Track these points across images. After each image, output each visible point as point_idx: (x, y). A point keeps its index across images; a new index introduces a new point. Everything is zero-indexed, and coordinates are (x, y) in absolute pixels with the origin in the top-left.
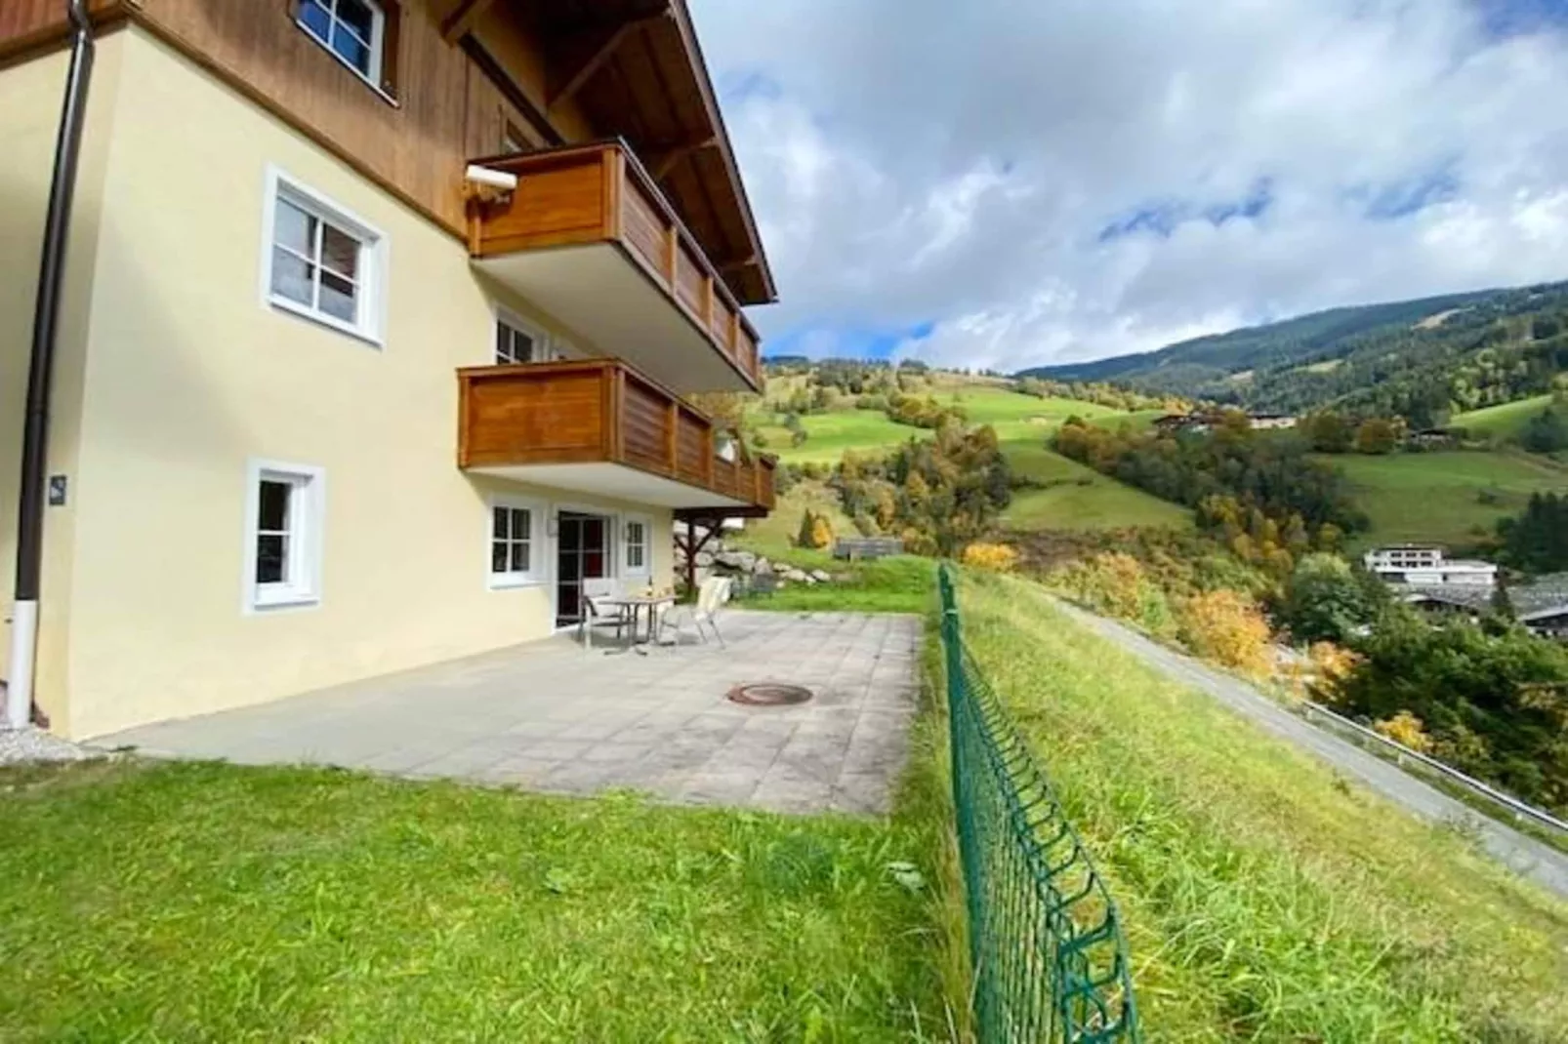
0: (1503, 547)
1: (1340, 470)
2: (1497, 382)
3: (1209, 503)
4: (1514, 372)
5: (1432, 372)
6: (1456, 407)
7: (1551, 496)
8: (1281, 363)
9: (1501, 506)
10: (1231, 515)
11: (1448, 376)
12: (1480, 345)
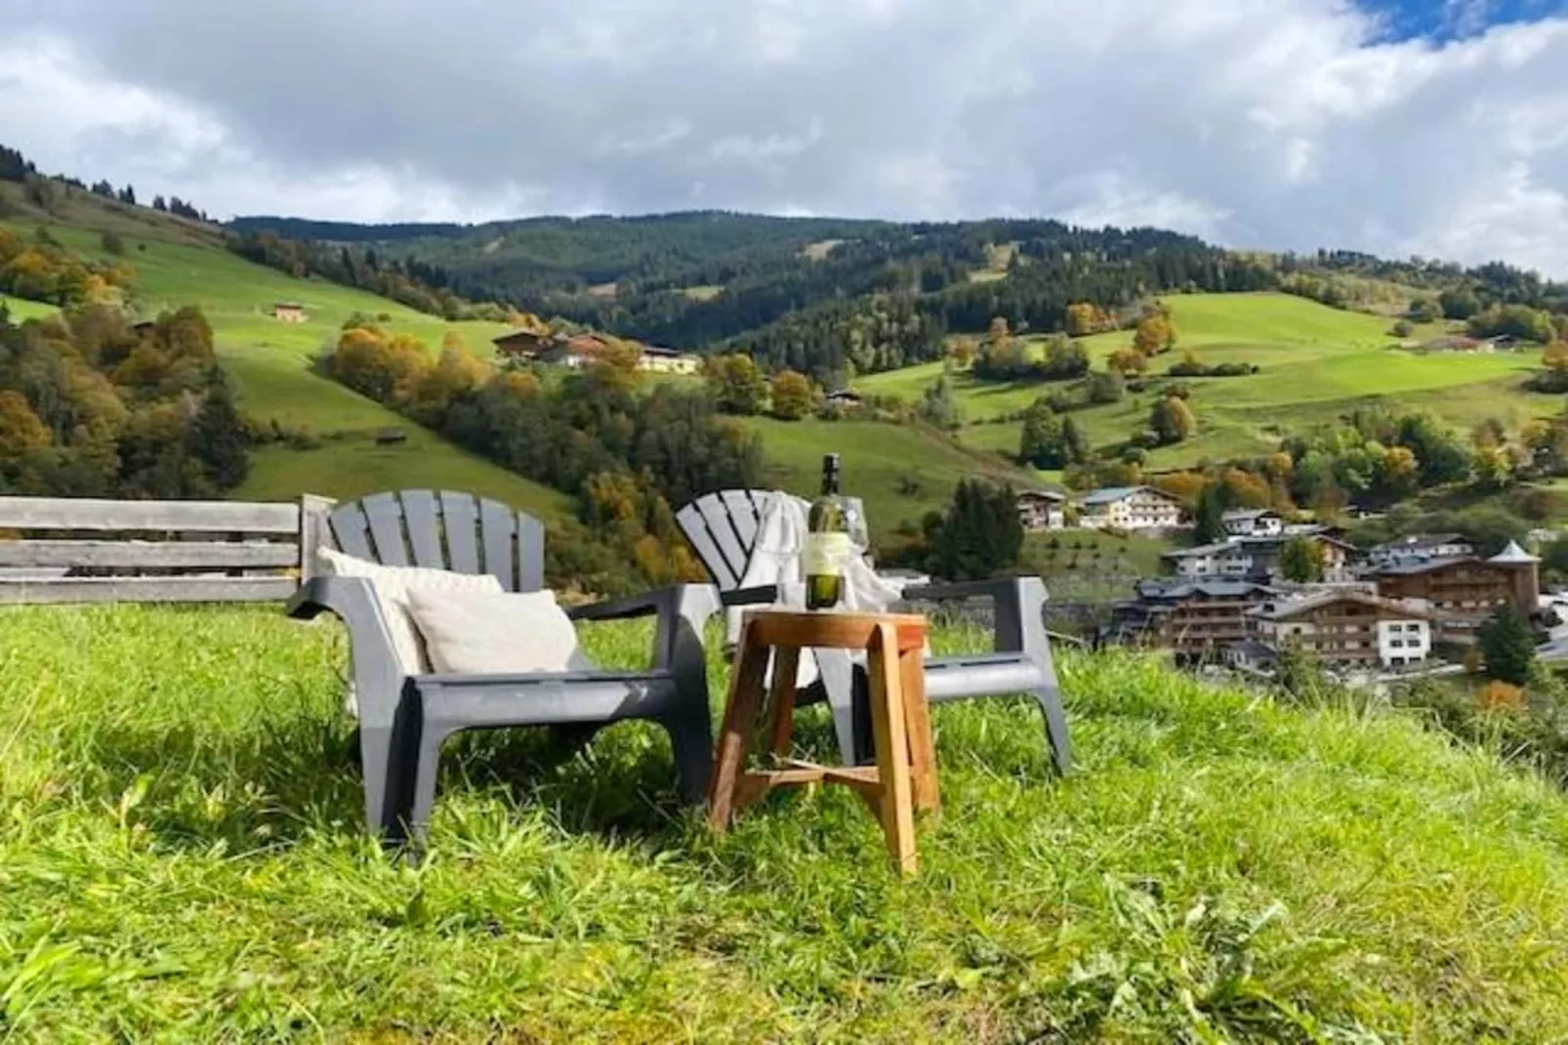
0: (935, 551)
1: (757, 438)
2: (890, 339)
3: (596, 486)
4: (907, 328)
5: (827, 317)
6: (851, 367)
7: (974, 484)
8: (651, 279)
9: (923, 497)
10: (628, 505)
11: (843, 324)
12: (870, 289)
